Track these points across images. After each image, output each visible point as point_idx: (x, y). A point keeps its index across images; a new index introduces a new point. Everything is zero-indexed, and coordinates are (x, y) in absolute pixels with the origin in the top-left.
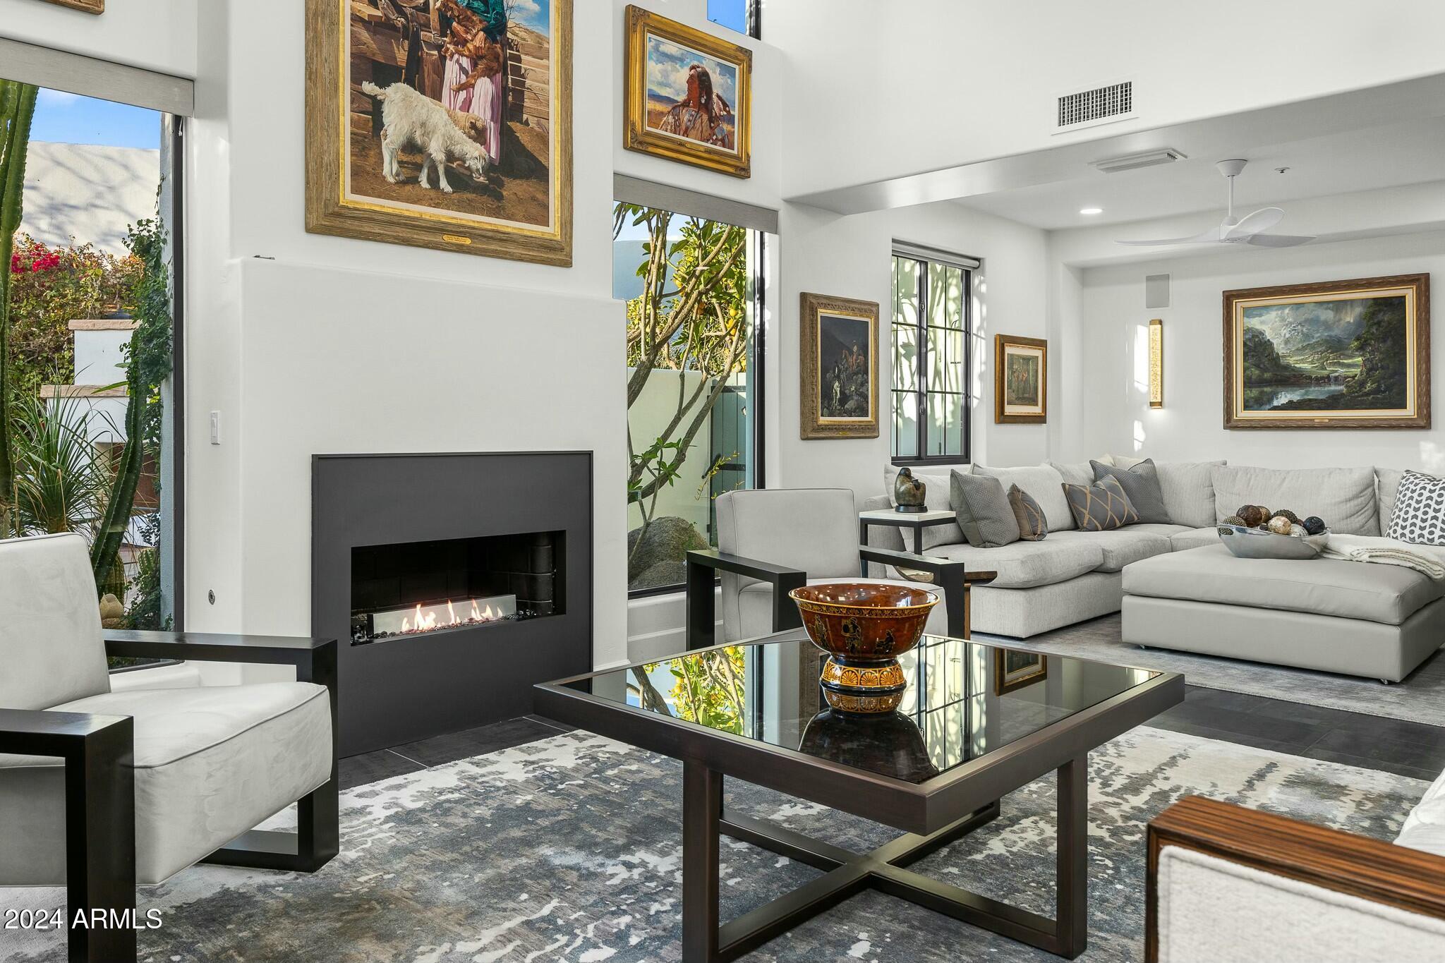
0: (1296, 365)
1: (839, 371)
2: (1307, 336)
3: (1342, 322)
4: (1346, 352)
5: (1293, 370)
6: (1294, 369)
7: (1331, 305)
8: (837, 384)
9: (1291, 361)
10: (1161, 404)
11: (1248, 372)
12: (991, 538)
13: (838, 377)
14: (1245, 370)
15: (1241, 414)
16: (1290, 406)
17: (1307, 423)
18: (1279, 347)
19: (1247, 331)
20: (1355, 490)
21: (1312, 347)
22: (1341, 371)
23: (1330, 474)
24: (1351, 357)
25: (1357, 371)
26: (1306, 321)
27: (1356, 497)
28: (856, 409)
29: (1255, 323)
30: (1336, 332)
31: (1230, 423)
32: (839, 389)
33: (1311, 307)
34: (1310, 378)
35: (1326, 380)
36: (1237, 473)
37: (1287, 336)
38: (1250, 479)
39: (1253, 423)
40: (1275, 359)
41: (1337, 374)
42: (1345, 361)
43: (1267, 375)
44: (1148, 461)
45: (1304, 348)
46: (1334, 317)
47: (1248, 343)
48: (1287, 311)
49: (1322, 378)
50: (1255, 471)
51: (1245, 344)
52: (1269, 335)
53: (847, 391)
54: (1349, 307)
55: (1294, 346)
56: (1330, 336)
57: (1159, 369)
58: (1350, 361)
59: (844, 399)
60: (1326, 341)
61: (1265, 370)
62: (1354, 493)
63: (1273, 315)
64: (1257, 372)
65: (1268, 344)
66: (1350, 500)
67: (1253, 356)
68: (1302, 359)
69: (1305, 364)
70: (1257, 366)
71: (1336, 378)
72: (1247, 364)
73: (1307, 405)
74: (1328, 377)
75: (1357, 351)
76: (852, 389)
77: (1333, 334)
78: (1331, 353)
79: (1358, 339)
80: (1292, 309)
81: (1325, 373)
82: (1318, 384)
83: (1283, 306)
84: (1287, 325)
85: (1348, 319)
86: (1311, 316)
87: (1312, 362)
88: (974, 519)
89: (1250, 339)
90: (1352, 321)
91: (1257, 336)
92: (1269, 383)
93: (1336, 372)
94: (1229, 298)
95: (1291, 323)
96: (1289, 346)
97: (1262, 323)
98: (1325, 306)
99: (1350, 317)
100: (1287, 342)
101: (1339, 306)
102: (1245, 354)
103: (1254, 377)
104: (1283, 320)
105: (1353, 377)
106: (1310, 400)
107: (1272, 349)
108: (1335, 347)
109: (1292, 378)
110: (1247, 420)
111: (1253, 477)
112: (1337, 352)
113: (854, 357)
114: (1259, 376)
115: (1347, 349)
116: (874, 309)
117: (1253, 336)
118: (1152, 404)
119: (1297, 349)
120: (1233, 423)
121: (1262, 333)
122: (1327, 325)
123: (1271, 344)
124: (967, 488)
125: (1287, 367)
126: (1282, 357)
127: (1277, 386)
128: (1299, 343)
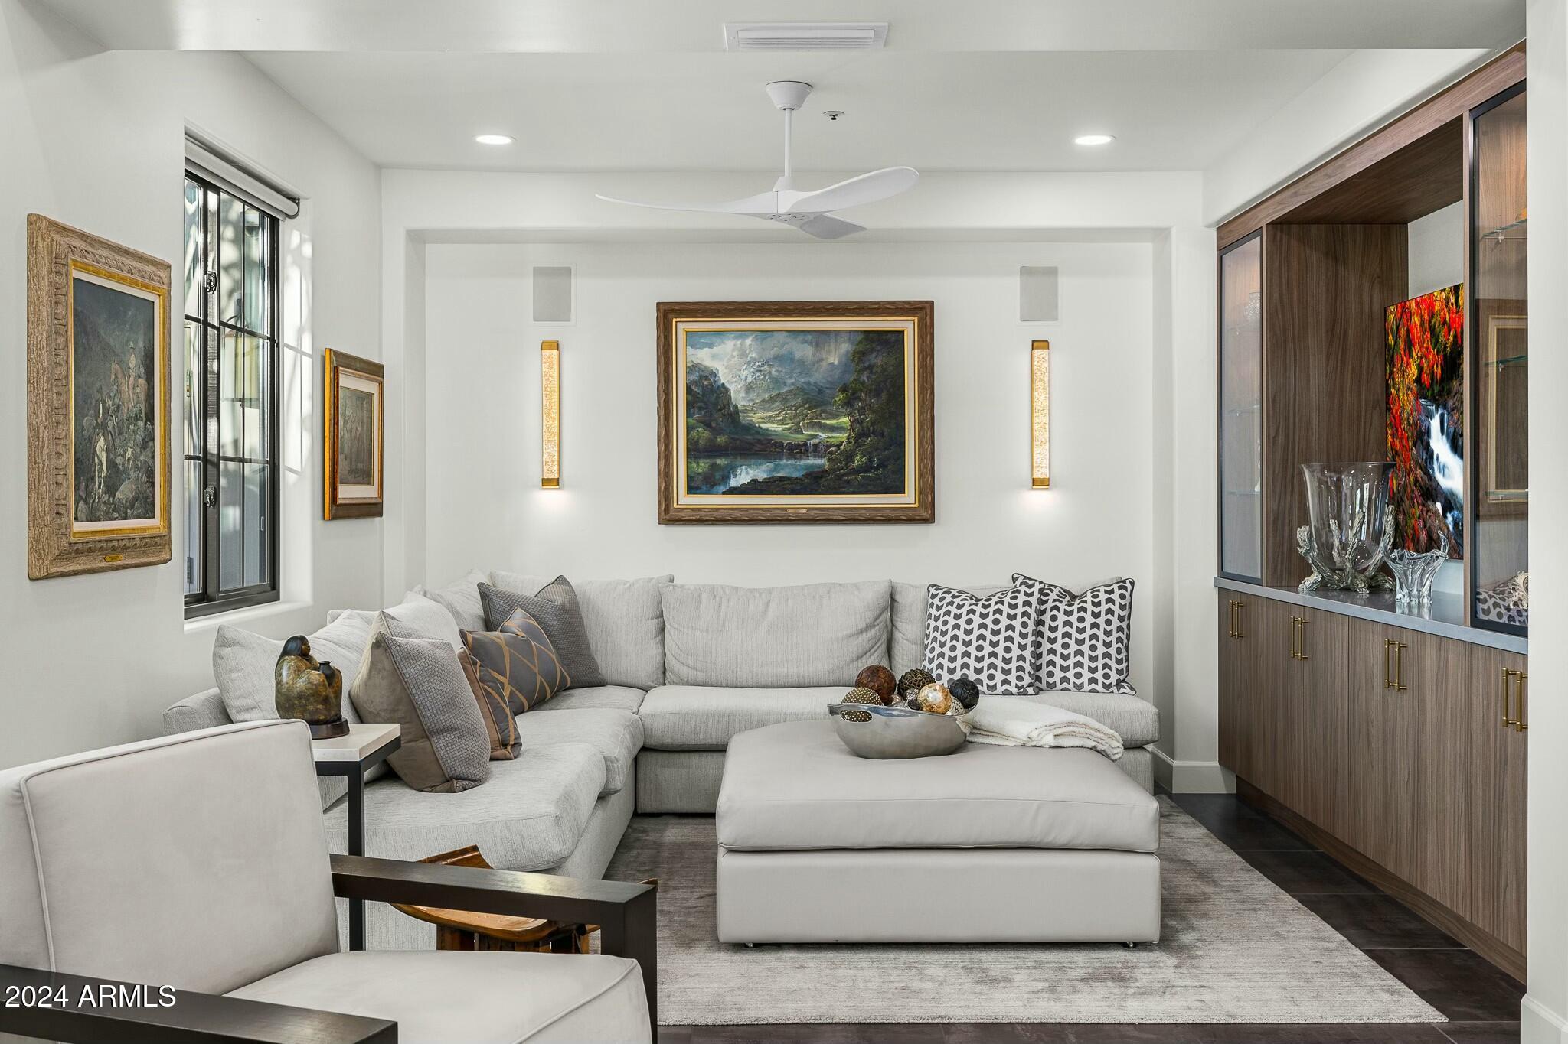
0: (762, 425)
1: (106, 411)
2: (777, 382)
3: (824, 364)
4: (829, 408)
5: (758, 433)
6: (759, 431)
7: (810, 337)
8: (101, 442)
9: (755, 418)
10: (557, 482)
11: (694, 434)
12: (460, 770)
13: (103, 427)
14: (689, 429)
15: (684, 500)
16: (754, 488)
17: (778, 515)
18: (739, 397)
19: (691, 369)
20: (868, 617)
21: (784, 398)
22: (823, 436)
23: (829, 592)
24: (835, 416)
25: (843, 437)
26: (776, 358)
27: (869, 627)
28: (135, 499)
29: (704, 357)
30: (818, 377)
31: (669, 516)
32: (104, 454)
33: (782, 337)
34: (780, 445)
35: (799, 450)
36: (700, 596)
37: (750, 379)
38: (720, 605)
39: (702, 514)
40: (733, 415)
41: (817, 441)
42: (828, 422)
43: (721, 440)
44: (560, 580)
45: (772, 400)
46: (814, 355)
47: (693, 388)
48: (749, 341)
49: (798, 446)
50: (724, 592)
51: (689, 390)
52: (724, 377)
53: (119, 460)
54: (833, 344)
55: (758, 395)
56: (809, 383)
57: (556, 423)
58: (834, 422)
59: (116, 475)
60: (802, 390)
61: (716, 432)
62: (868, 620)
63: (729, 346)
64: (707, 434)
65: (724, 391)
66: (862, 632)
67: (700, 408)
68: (770, 417)
69: (774, 425)
70: (708, 425)
71: (816, 446)
72: (692, 421)
73: (778, 486)
74: (805, 444)
75: (843, 407)
76: (128, 455)
77: (812, 380)
78: (809, 409)
79: (844, 390)
80: (756, 339)
81: (800, 438)
82: (792, 456)
83: (742, 334)
84: (749, 363)
85: (831, 360)
86: (783, 351)
87: (783, 422)
88: (426, 734)
89: (696, 383)
90: (836, 363)
91: (706, 378)
92: (722, 451)
93: (816, 437)
94: (668, 313)
95: (755, 361)
96: (753, 395)
97: (714, 357)
98: (801, 337)
99: (835, 356)
100: (749, 388)
101: (822, 338)
102: (689, 405)
103: (702, 442)
104: (743, 354)
105: (838, 446)
106: (781, 479)
107: (729, 398)
108: (814, 401)
109: (759, 446)
110: (693, 509)
111: (724, 601)
112: (815, 407)
113: (131, 381)
114: (710, 440)
115: (830, 404)
116: (163, 274)
117: (701, 377)
118: (546, 482)
119: (763, 401)
120: (672, 514)
121: (713, 374)
122: (803, 367)
123: (727, 391)
124: (411, 670)
125: (749, 428)
126: (743, 411)
127: (735, 456)
128: (766, 391)
